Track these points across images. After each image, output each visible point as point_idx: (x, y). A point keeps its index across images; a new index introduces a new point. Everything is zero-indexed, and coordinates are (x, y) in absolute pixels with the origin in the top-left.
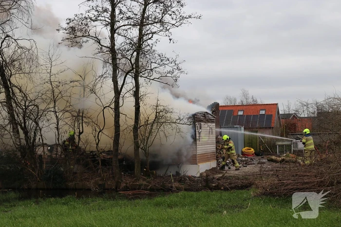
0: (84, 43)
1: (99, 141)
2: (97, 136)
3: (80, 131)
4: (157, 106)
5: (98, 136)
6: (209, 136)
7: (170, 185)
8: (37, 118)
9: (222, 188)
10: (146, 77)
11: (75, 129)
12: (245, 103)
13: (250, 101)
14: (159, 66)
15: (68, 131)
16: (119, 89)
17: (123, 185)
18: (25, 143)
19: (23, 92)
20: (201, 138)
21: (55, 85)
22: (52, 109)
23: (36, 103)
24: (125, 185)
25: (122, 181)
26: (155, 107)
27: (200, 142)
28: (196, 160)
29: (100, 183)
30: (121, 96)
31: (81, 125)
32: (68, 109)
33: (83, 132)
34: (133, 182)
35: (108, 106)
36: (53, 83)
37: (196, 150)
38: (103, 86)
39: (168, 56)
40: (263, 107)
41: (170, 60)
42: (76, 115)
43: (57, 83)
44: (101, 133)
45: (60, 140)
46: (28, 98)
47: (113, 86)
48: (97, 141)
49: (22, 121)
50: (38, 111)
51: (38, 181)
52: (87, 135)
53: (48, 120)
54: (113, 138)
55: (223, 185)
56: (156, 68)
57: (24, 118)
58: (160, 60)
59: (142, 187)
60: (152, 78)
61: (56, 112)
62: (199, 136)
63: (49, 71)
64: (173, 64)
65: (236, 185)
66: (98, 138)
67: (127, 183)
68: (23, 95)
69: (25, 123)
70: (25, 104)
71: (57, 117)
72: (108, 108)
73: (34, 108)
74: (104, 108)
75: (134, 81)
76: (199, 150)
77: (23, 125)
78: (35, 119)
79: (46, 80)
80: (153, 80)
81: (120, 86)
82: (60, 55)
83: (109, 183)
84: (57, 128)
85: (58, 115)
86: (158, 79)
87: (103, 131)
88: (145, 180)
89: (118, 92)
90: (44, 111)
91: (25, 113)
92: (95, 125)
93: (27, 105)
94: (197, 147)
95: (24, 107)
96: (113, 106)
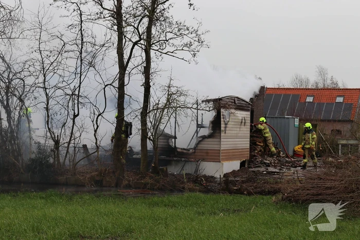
0: (82, 5)
1: (98, 127)
2: (95, 120)
3: (74, 113)
4: (169, 87)
5: (97, 121)
6: (240, 128)
7: (182, 186)
8: (22, 94)
9: (245, 193)
10: (157, 50)
11: (69, 110)
12: (321, 86)
13: (328, 83)
14: (176, 36)
15: (59, 113)
16: (125, 63)
17: (125, 182)
18: (7, 125)
19: (6, 62)
20: (227, 129)
21: (45, 55)
22: (41, 85)
23: (22, 77)
24: (127, 182)
25: (123, 177)
26: (167, 88)
27: (226, 135)
28: (219, 156)
29: (98, 178)
30: (127, 72)
31: (76, 105)
32: (60, 85)
33: (78, 115)
34: (138, 180)
35: (111, 85)
36: (42, 52)
37: (220, 145)
38: (105, 58)
39: (187, 24)
40: (341, 93)
41: (190, 29)
42: (71, 93)
43: (48, 53)
44: (100, 117)
45: (50, 123)
46: (12, 70)
47: (117, 60)
48: (96, 127)
49: (5, 98)
50: (24, 86)
51: (22, 173)
52: (83, 119)
53: (35, 98)
54: (115, 125)
55: (246, 189)
56: (171, 39)
57: (7, 93)
58: (177, 29)
59: (149, 186)
60: (164, 51)
61: (46, 89)
62: (226, 127)
63: (38, 37)
64: (194, 35)
65: (263, 190)
66: (97, 123)
67: (129, 181)
68: (6, 66)
69: (8, 100)
70: (9, 76)
71: (47, 95)
72: (109, 86)
73: (20, 83)
74: (106, 86)
75: (144, 54)
76: (223, 145)
77: (5, 103)
78: (21, 96)
79: (35, 49)
80: (166, 54)
81: (126, 60)
82: (51, 17)
83: (108, 179)
84: (47, 109)
85: (48, 92)
86: (172, 53)
87: (104, 115)
88: (152, 178)
89: (123, 67)
90: (31, 86)
91: (8, 87)
92: (94, 107)
93: (11, 78)
94: (222, 140)
95: (7, 81)
96: (116, 84)
